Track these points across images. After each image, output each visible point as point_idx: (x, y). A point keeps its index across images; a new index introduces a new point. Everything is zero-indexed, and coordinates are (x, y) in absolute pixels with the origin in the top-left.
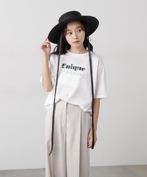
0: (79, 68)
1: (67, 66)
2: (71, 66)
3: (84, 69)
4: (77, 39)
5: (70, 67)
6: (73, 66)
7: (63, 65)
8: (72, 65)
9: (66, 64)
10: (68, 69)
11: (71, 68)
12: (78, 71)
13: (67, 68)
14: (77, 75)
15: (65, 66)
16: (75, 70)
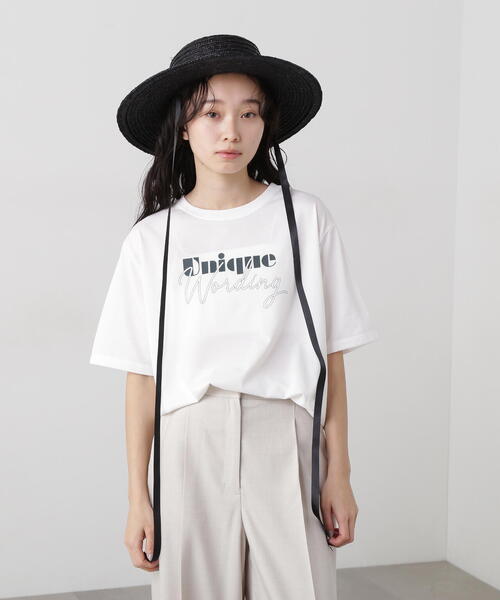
0: (252, 259)
1: (204, 265)
2: (220, 262)
3: (273, 258)
4: (235, 141)
5: (218, 267)
6: (227, 259)
7: (187, 263)
8: (221, 256)
9: (197, 259)
10: (210, 274)
11: (222, 269)
12: (251, 273)
13: (205, 271)
14: (252, 288)
15: (196, 267)
16: (238, 273)
